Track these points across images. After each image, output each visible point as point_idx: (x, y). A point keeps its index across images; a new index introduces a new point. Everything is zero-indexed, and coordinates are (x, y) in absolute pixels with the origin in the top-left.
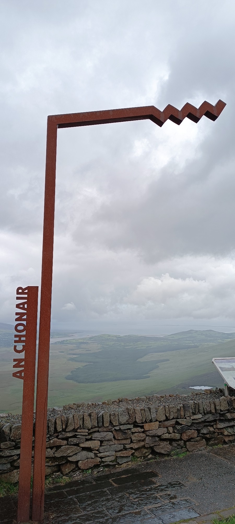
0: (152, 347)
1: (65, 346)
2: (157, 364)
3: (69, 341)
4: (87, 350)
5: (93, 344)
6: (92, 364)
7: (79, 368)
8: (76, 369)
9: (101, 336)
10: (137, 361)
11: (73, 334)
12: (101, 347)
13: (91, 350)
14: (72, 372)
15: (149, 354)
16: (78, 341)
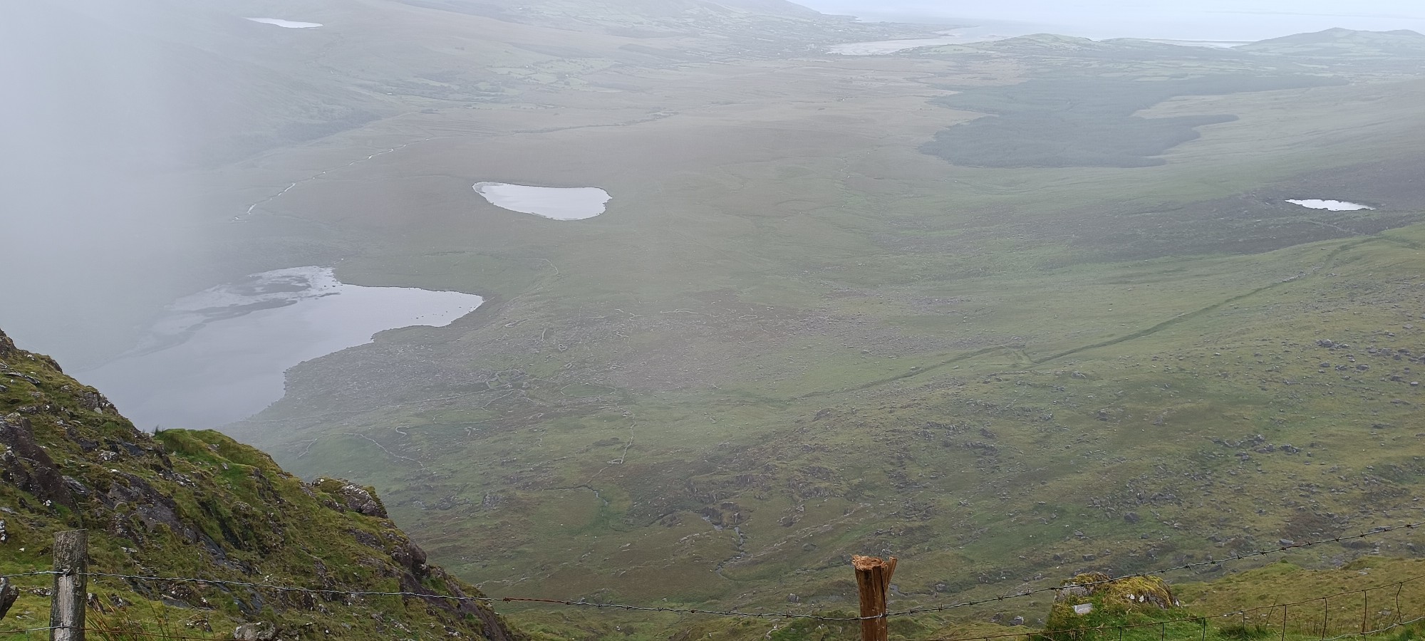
0: (1186, 79)
1: (920, 65)
2: (1194, 129)
3: (935, 51)
4: (984, 79)
5: (1004, 60)
6: (997, 116)
7: (958, 125)
8: (949, 127)
9: (1030, 40)
10: (1134, 115)
11: (949, 29)
12: (1028, 69)
13: (996, 79)
14: (937, 134)
15: (1174, 98)
16: (960, 52)
